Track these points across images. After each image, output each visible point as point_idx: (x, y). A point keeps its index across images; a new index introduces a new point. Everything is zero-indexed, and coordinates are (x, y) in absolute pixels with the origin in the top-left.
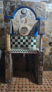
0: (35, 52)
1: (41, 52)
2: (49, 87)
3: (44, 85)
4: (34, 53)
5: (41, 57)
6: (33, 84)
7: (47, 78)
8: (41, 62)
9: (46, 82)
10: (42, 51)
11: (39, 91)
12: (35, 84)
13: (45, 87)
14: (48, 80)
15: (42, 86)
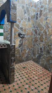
0: (5, 46)
1: (12, 46)
2: (21, 83)
3: (16, 81)
4: (3, 47)
5: (13, 51)
6: (3, 86)
7: (18, 73)
8: (13, 58)
9: (18, 78)
10: (13, 44)
11: (12, 92)
12: (6, 85)
13: (18, 84)
14: (19, 74)
15: (14, 84)
